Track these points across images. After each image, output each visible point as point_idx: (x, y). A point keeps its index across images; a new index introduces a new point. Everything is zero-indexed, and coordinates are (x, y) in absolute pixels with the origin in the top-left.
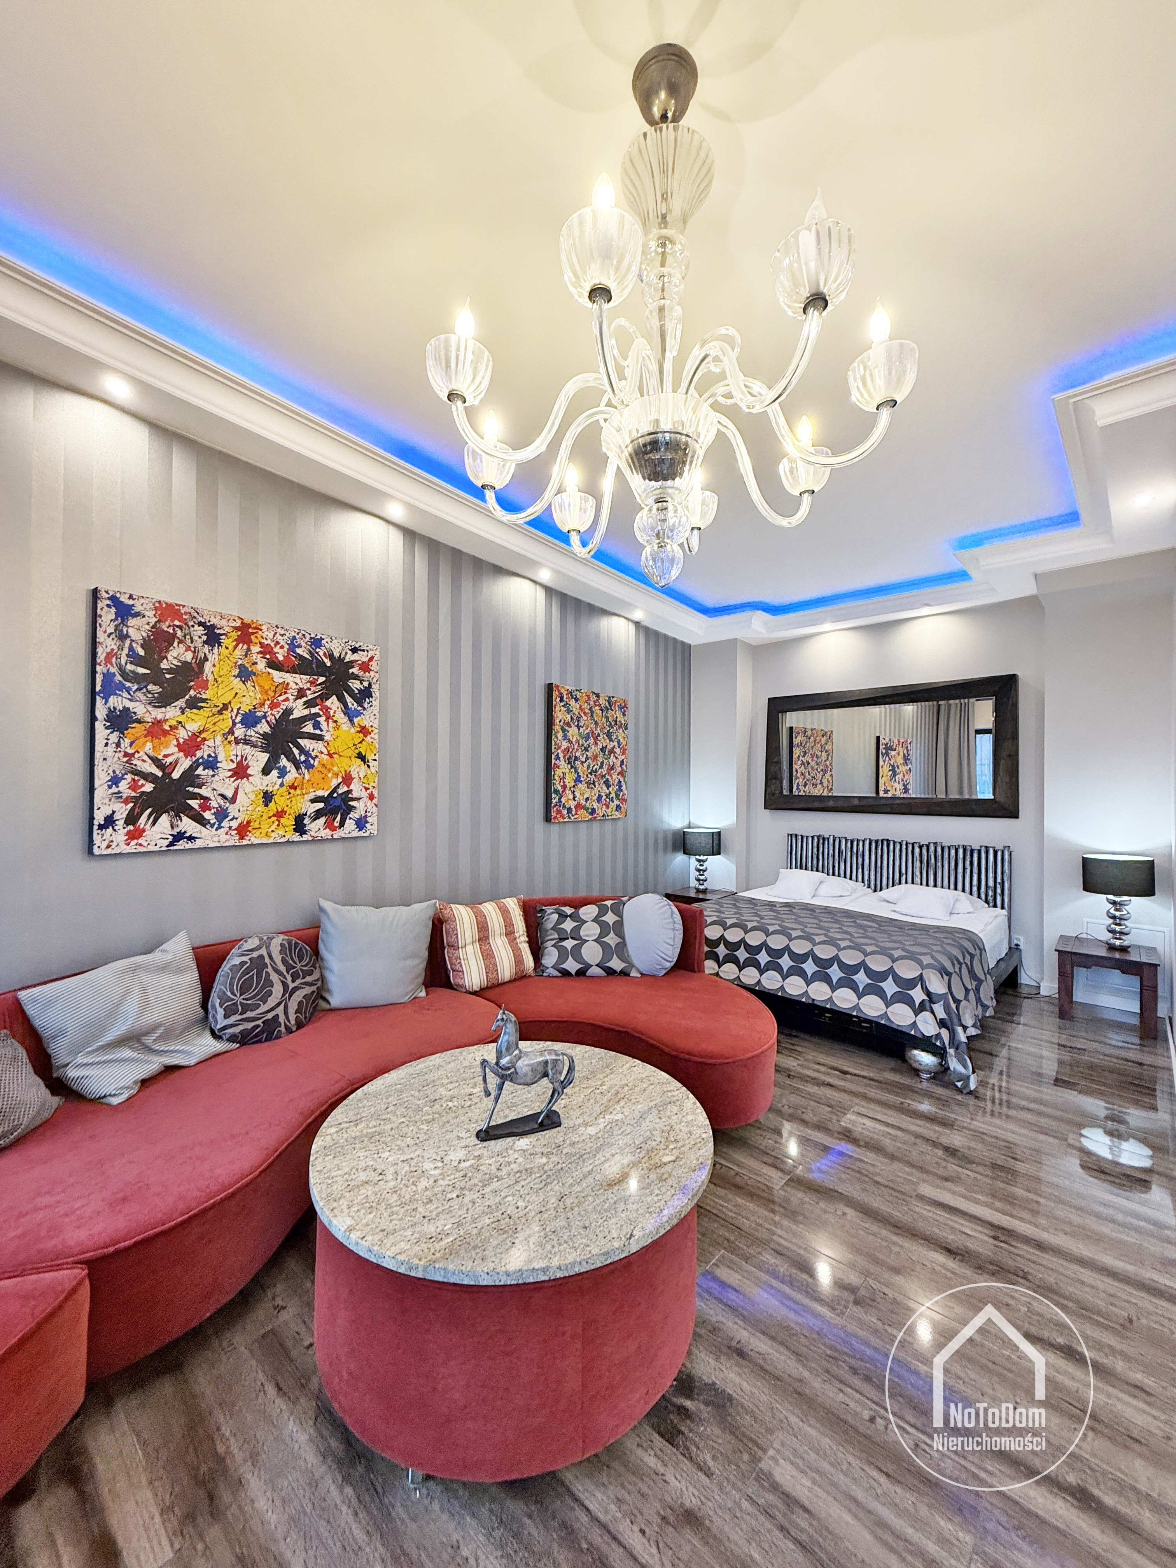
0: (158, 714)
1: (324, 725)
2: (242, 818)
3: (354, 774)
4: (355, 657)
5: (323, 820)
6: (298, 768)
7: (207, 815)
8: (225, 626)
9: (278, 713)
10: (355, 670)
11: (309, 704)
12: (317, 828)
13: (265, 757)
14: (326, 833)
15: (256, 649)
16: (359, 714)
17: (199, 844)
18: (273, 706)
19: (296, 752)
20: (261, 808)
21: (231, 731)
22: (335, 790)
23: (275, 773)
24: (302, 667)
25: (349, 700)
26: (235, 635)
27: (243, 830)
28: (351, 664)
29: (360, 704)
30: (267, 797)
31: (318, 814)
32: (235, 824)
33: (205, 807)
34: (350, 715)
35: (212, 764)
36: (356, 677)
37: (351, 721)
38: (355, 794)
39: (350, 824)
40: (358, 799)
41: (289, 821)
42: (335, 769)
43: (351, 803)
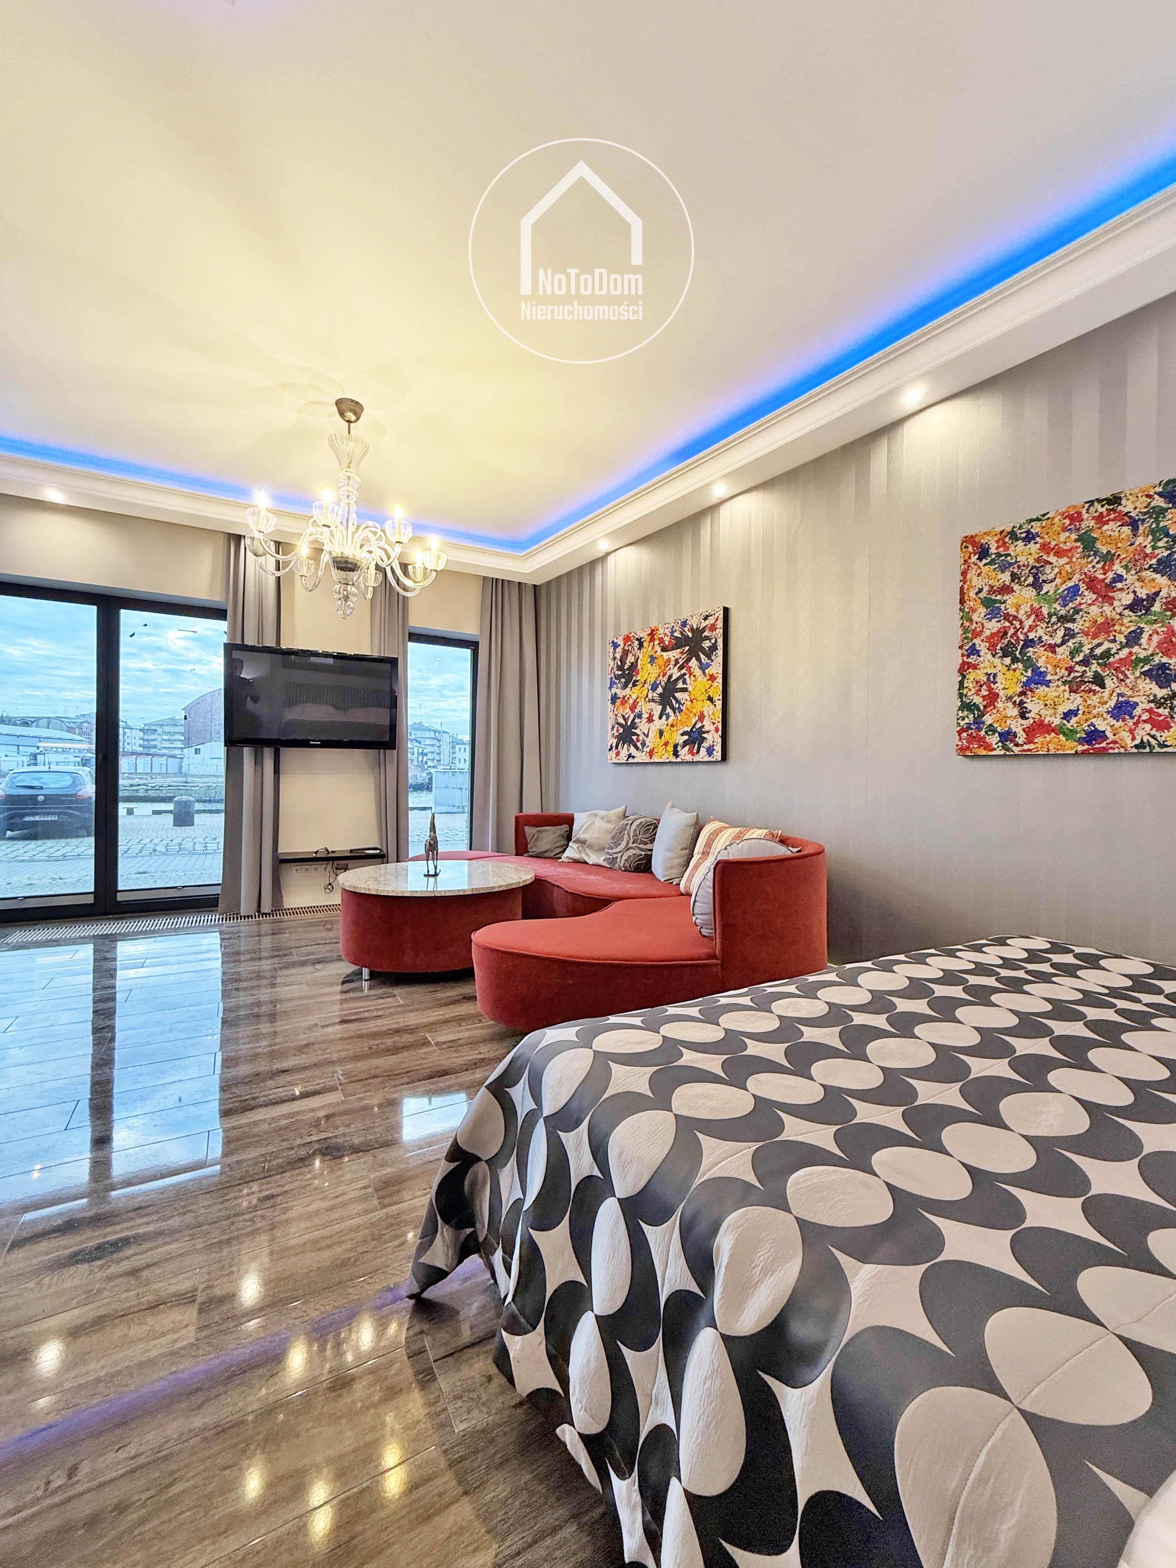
0: (624, 693)
1: (688, 681)
2: (651, 746)
3: (706, 713)
4: (707, 622)
5: (687, 748)
6: (675, 713)
7: (639, 744)
8: (644, 635)
9: (666, 679)
10: (706, 634)
11: (681, 668)
12: (684, 752)
13: (661, 707)
14: (689, 758)
15: (657, 642)
16: (708, 665)
17: (636, 760)
18: (664, 675)
19: (674, 702)
20: (658, 740)
21: (647, 696)
22: (694, 727)
23: (664, 717)
24: (678, 643)
25: (702, 656)
26: (648, 639)
27: (651, 754)
28: (704, 630)
29: (709, 658)
30: (661, 733)
31: (685, 743)
32: (648, 750)
33: (638, 740)
34: (703, 668)
35: (640, 716)
36: (707, 638)
37: (704, 673)
38: (706, 729)
39: (703, 751)
40: (708, 732)
41: (670, 748)
42: (694, 711)
43: (704, 735)
